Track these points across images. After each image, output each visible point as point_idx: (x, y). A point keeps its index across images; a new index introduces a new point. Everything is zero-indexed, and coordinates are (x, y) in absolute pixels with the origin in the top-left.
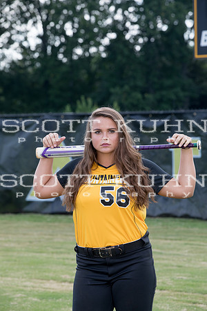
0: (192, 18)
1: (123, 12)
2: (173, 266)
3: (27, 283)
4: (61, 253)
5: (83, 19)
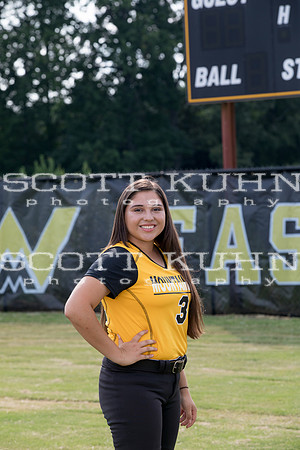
0: (182, 51)
1: (92, 44)
4: (19, 361)
5: (39, 54)
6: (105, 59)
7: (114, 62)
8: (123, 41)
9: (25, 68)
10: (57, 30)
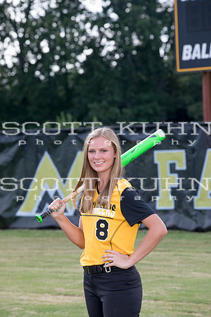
0: (165, 34)
1: (99, 28)
2: (164, 277)
3: (23, 297)
5: (59, 36)
6: (109, 39)
7: (116, 42)
8: (122, 26)
9: (49, 46)
10: (73, 18)
